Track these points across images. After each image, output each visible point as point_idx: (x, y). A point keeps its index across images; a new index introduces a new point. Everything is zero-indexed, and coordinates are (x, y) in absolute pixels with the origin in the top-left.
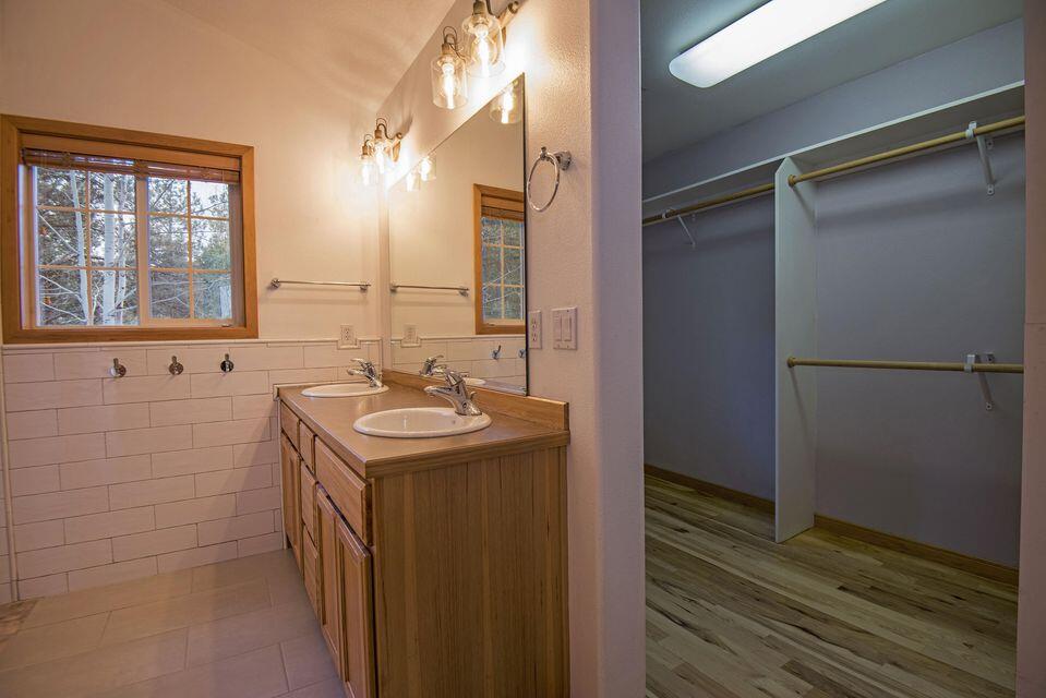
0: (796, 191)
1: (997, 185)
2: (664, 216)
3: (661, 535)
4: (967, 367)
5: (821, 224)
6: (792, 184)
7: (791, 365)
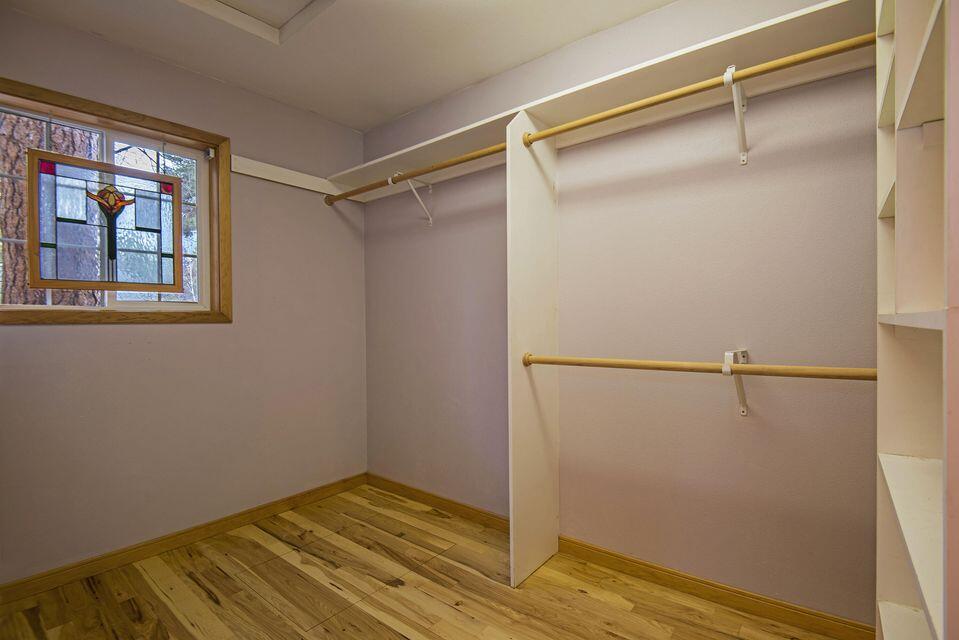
0: (532, 153)
1: (750, 152)
2: (390, 180)
3: (365, 597)
4: (726, 368)
5: (562, 198)
6: (528, 144)
7: (527, 363)
